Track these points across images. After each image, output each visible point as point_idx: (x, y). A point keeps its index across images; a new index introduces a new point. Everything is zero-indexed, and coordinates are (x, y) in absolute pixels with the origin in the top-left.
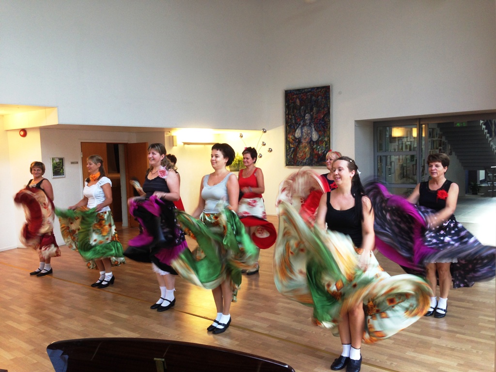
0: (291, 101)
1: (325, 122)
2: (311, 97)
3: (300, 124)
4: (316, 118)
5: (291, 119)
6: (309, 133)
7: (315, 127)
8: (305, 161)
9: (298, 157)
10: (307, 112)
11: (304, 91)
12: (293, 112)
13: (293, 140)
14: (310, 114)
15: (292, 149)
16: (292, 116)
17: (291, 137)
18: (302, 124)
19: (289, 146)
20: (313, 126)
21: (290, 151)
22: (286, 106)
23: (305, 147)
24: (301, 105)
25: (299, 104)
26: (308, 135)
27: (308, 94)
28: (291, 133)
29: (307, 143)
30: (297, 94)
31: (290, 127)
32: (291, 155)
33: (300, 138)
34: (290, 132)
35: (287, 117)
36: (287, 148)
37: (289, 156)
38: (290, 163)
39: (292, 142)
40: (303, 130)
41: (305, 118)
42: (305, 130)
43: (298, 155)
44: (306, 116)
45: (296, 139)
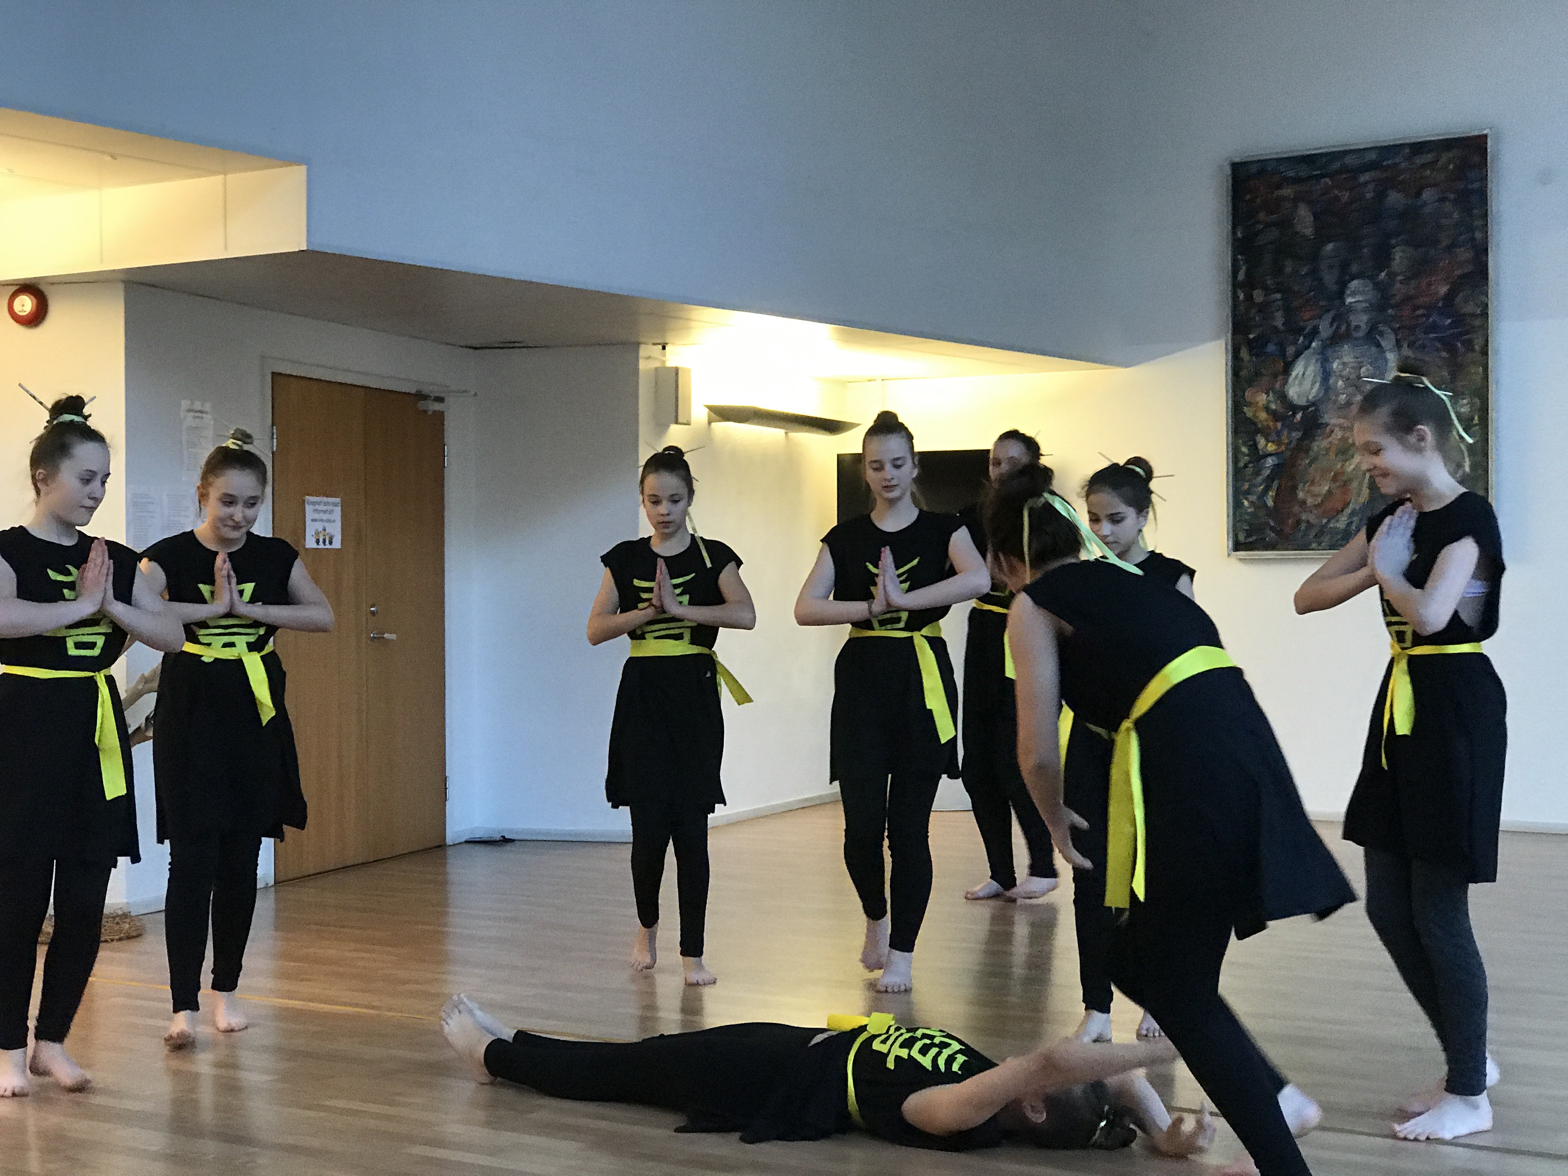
0: (1262, 216)
1: (1459, 320)
2: (1381, 195)
3: (1315, 332)
4: (1408, 299)
5: (1263, 308)
7: (1398, 344)
8: (1341, 523)
9: (1304, 502)
10: (1354, 268)
11: (1336, 165)
12: (1278, 271)
13: (1275, 416)
14: (1371, 278)
15: (1270, 462)
16: (1267, 290)
17: (1262, 399)
18: (1325, 329)
19: (1254, 446)
20: (1388, 342)
21: (1257, 473)
22: (1235, 239)
24: (1322, 235)
25: (1309, 232)
26: (1360, 390)
27: (1364, 178)
28: (1265, 381)
30: (1297, 180)
31: (1257, 347)
32: (1264, 493)
33: (1313, 404)
34: (1257, 374)
35: (1242, 296)
36: (1240, 456)
37: (1249, 497)
38: (1254, 538)
39: (1268, 426)
40: (1335, 366)
41: (1343, 302)
42: (1344, 364)
43: (1301, 495)
44: (1348, 292)
45: (1295, 408)
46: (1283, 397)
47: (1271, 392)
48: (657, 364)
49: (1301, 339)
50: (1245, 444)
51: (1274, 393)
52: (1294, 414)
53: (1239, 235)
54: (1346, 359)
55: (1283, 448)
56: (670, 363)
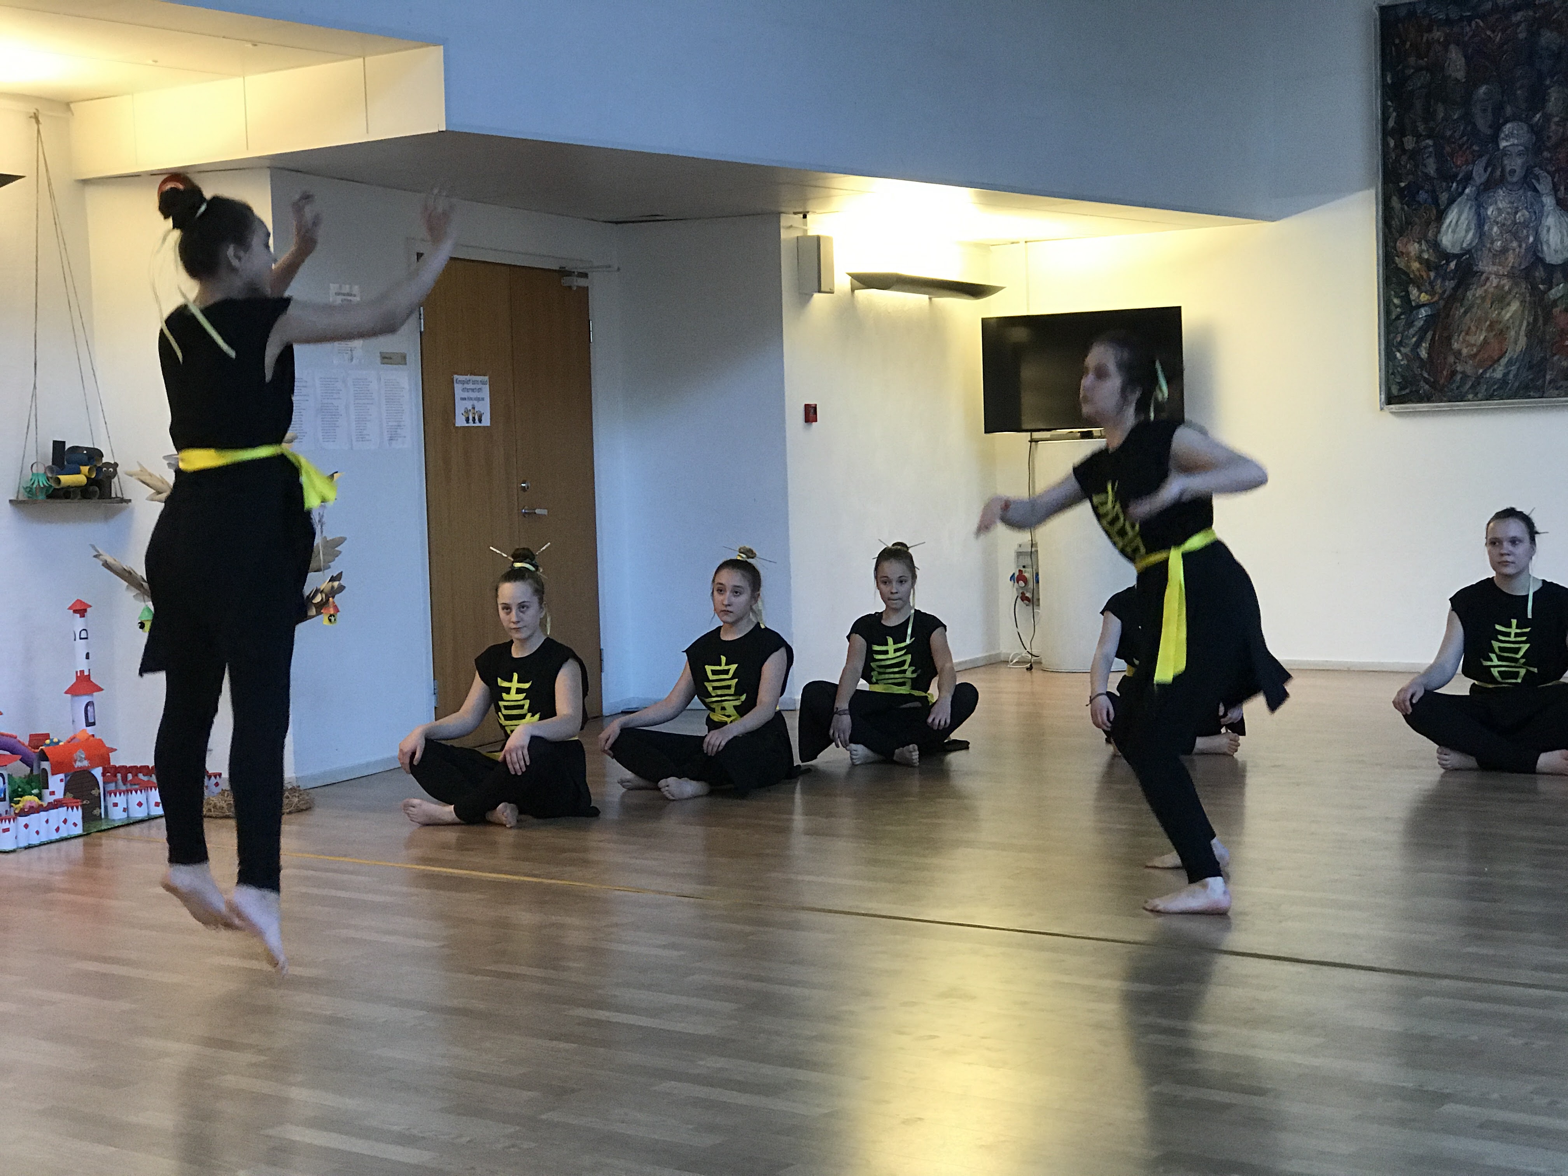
0: (1412, 60)
2: (1534, 35)
3: (1468, 178)
5: (1415, 155)
6: (1525, 225)
8: (1498, 374)
9: (1459, 352)
10: (1509, 110)
12: (1429, 115)
13: (1428, 265)
15: (1423, 312)
16: (1418, 136)
17: (1414, 248)
18: (1479, 175)
19: (1406, 299)
20: (1544, 186)
21: (1410, 324)
22: (1384, 85)
23: (1501, 300)
24: (1474, 78)
25: (1460, 75)
26: (1515, 236)
27: (1519, 16)
28: (1417, 228)
29: (1511, 275)
30: (1448, 22)
31: (1409, 195)
32: (1418, 344)
33: (1468, 252)
34: (1409, 223)
35: (1392, 143)
36: (1392, 308)
37: (1402, 349)
38: (1407, 391)
39: (1422, 276)
40: (1489, 213)
41: (1498, 146)
42: (1499, 209)
43: (1456, 346)
44: (1502, 135)
45: (1448, 257)
46: (1435, 245)
47: (1423, 242)
48: (799, 234)
49: (1455, 185)
50: (1397, 296)
51: (1427, 241)
52: (1448, 263)
53: (1389, 81)
54: (1500, 206)
55: (1436, 298)
56: (812, 232)
